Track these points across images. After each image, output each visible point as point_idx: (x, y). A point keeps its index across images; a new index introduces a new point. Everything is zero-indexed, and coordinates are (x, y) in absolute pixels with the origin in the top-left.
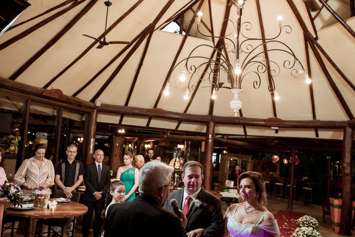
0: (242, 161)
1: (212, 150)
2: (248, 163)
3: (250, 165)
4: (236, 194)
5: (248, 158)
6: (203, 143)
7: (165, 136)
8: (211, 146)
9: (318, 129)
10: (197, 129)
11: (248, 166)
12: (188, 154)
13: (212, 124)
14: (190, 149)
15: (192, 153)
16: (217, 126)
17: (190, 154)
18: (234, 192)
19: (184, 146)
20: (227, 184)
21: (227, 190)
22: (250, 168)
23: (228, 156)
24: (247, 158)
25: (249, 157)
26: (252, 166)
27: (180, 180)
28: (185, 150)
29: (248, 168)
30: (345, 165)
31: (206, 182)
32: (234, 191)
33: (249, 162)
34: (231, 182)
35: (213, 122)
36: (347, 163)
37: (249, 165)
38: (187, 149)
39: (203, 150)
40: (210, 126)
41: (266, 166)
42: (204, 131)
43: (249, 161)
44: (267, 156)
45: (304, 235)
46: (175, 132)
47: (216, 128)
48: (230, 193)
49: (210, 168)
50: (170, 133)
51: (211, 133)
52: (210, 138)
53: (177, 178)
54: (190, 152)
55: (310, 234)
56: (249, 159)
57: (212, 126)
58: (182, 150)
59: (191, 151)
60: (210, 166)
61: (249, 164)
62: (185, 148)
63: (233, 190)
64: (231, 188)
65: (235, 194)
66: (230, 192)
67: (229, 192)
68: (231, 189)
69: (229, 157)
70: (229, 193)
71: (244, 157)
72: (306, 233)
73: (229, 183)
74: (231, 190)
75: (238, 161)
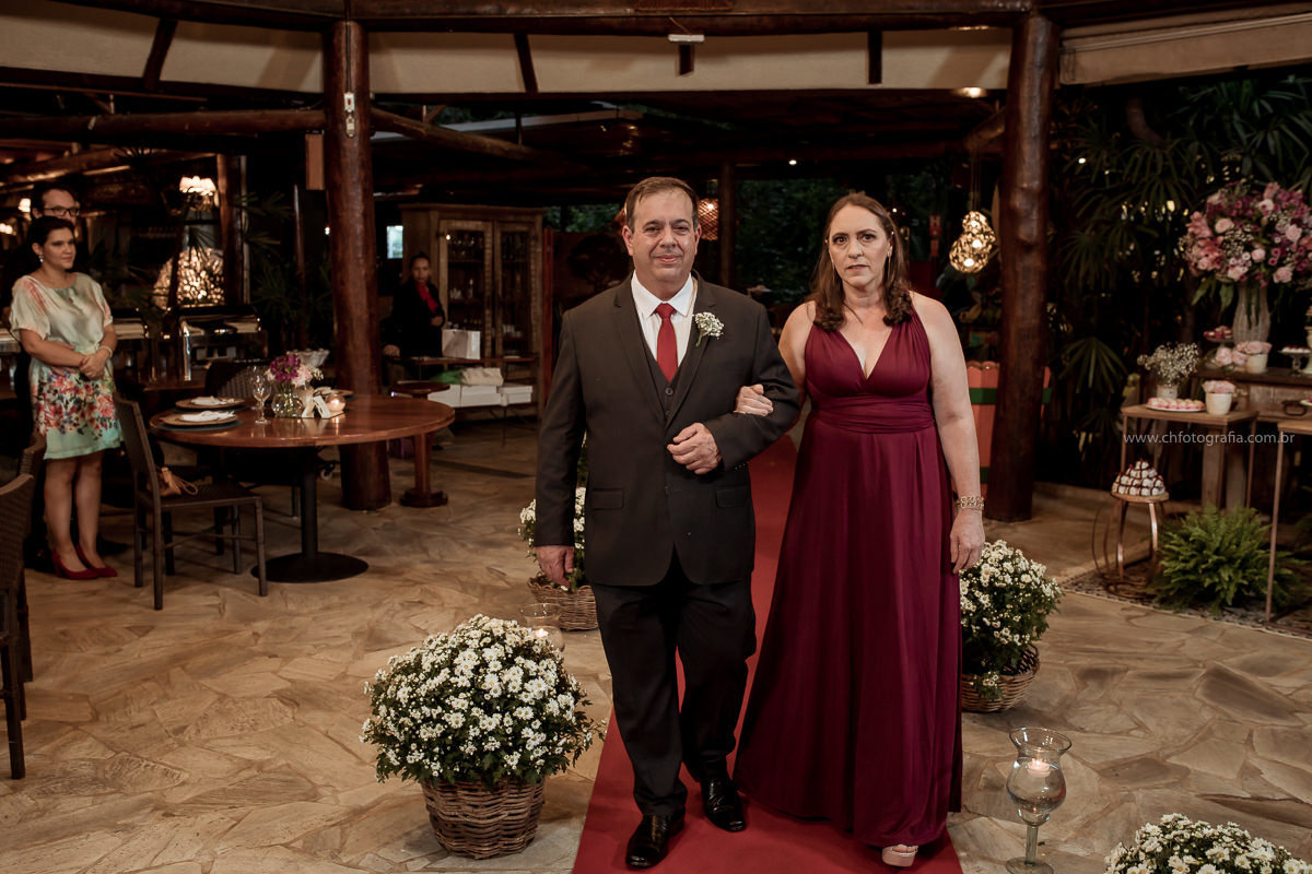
0: (504, 234)
1: (366, 178)
2: (533, 243)
3: (539, 250)
4: (498, 388)
5: (528, 219)
6: (315, 144)
7: (93, 121)
8: (360, 154)
9: (887, 35)
10: (270, 69)
11: (532, 255)
12: (243, 220)
13: (351, 32)
14: (248, 191)
15: (257, 210)
16: (378, 48)
17: (251, 215)
18: (486, 380)
19: (215, 182)
20: (448, 347)
21: (456, 376)
22: (540, 264)
23: (441, 218)
24: (523, 218)
25: (533, 214)
26: (548, 254)
27: (210, 354)
28: (225, 203)
29: (533, 267)
30: (1019, 202)
31: (350, 348)
32: (486, 375)
33: (536, 238)
34: (467, 336)
35: (355, 20)
36: (1027, 192)
37: (535, 252)
38: (230, 196)
39: (316, 181)
40: (343, 44)
41: (585, 256)
42: (312, 82)
43: (533, 233)
44: (580, 220)
45: (977, 593)
46: (148, 90)
47: (375, 60)
48: (469, 386)
49: (363, 272)
50: (122, 105)
51: (354, 87)
52: (347, 114)
53: (195, 345)
54: (250, 204)
55: (1009, 580)
56: (531, 224)
57: (354, 45)
58: (206, 202)
59: (256, 199)
60: (361, 261)
61: (536, 247)
62: (223, 191)
63: (479, 371)
64: (473, 364)
65: (494, 390)
66: (469, 381)
67: (462, 384)
68: (470, 370)
69: (443, 223)
70: (465, 388)
71: (511, 218)
72: (985, 580)
73: (462, 342)
74: (472, 375)
75: (488, 235)
